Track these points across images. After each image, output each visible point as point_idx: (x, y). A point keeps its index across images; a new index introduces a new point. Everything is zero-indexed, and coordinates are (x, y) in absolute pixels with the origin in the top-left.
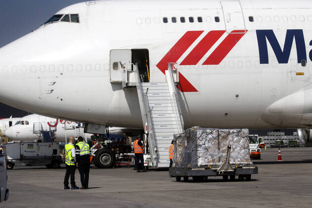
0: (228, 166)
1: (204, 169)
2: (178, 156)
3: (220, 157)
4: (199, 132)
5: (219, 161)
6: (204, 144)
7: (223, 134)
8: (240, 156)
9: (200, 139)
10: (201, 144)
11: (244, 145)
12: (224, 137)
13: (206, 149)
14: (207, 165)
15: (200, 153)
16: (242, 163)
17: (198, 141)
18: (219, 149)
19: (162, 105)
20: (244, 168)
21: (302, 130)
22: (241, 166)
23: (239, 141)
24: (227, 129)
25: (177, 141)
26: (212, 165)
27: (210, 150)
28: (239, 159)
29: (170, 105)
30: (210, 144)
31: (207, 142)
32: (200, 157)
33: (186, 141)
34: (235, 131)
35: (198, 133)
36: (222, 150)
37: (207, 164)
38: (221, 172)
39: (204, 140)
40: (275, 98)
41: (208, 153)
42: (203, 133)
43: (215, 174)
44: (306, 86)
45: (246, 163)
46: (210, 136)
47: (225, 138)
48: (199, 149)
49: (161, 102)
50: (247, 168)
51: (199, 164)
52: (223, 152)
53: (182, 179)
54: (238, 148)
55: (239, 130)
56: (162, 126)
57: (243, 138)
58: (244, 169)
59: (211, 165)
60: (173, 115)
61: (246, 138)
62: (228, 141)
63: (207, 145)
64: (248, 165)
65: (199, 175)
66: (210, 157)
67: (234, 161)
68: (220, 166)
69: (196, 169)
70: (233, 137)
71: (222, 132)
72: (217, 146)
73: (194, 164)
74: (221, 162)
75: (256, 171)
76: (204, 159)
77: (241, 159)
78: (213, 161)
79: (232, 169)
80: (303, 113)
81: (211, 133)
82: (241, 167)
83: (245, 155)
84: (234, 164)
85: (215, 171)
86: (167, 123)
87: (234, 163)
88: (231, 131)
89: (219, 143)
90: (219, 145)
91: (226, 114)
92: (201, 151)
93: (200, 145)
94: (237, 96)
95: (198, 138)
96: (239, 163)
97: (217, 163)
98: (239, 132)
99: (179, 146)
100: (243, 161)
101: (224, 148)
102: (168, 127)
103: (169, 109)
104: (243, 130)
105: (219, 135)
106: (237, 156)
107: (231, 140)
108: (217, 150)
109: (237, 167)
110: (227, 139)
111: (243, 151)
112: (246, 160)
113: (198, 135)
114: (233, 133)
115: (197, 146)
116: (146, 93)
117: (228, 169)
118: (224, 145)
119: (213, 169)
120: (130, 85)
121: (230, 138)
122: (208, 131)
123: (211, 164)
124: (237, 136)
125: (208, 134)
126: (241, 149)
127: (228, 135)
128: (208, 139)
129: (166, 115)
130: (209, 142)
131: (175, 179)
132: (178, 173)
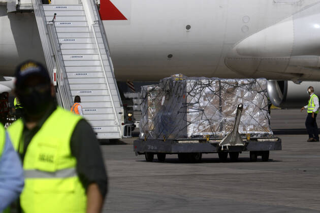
0: (236, 137)
1: (198, 142)
2: (150, 121)
3: (221, 123)
4: (190, 84)
5: (221, 130)
6: (198, 102)
7: (227, 87)
8: (253, 122)
9: (191, 94)
10: (192, 102)
11: (260, 103)
12: (228, 92)
13: (201, 110)
14: (202, 136)
15: (191, 116)
16: (256, 132)
17: (189, 98)
18: (221, 111)
19: (77, 41)
20: (261, 140)
21: (273, 83)
22: (255, 136)
23: (252, 98)
24: (232, 78)
25: (149, 97)
26: (210, 136)
27: (206, 112)
28: (252, 127)
29: (88, 41)
30: (207, 102)
31: (202, 99)
32: (190, 123)
33: (164, 98)
34: (246, 82)
35: (188, 84)
36: (225, 111)
37: (201, 134)
38: (225, 147)
39: (198, 96)
40: (247, 31)
41: (204, 117)
42: (196, 84)
43: (215, 149)
44: (297, 12)
45: (263, 133)
46: (207, 90)
47: (230, 92)
48: (190, 110)
49: (74, 35)
50: (264, 140)
51: (190, 134)
52: (228, 114)
53: (156, 157)
54: (251, 109)
55: (252, 80)
56: (78, 73)
57: (259, 92)
58: (260, 142)
59: (208, 136)
60: (96, 57)
61: (262, 93)
62: (234, 99)
63: (202, 104)
64: (265, 136)
65: (189, 151)
66: (206, 123)
67: (244, 129)
68: (224, 138)
69: (186, 142)
70: (242, 91)
71: (226, 83)
72: (217, 105)
73: (181, 133)
74: (224, 132)
75: (278, 145)
76: (197, 126)
77: (254, 126)
78: (212, 129)
79: (243, 142)
80: (291, 55)
81: (209, 85)
82: (256, 139)
83: (262, 120)
84: (244, 135)
85: (216, 145)
86: (86, 69)
87: (244, 132)
88: (240, 82)
89: (220, 100)
90: (220, 104)
91: (170, 56)
92: (192, 113)
93: (192, 104)
94: (188, 27)
95: (189, 93)
96: (251, 132)
97: (218, 133)
98: (251, 83)
99: (151, 105)
100: (257, 130)
101: (229, 109)
102: (89, 75)
103: (89, 46)
104: (258, 80)
105: (221, 88)
106: (249, 121)
107: (240, 96)
108: (217, 112)
109: (249, 139)
110: (234, 95)
111: (258, 113)
112: (263, 127)
113: (188, 88)
114: (243, 84)
115: (186, 105)
116: (53, 21)
117: (235, 143)
118: (229, 104)
119: (212, 141)
120: (21, 8)
121: (238, 92)
122: (205, 81)
123: (210, 133)
124: (248, 90)
125: (203, 86)
126: (255, 112)
127: (235, 87)
128: (204, 94)
129: (85, 57)
130: (205, 100)
131: (143, 157)
132: (151, 148)
